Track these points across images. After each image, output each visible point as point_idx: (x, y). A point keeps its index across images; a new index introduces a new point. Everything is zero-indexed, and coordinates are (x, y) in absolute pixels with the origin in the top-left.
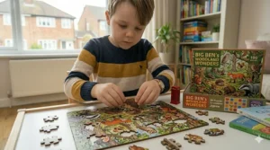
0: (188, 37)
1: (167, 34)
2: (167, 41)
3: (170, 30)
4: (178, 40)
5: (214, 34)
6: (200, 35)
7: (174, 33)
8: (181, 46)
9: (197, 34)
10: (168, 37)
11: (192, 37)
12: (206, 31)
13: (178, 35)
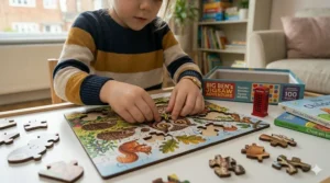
0: (209, 15)
1: (182, 11)
2: (182, 20)
3: (187, 6)
4: (196, 19)
5: (242, 11)
6: (224, 12)
7: (191, 10)
8: (200, 27)
9: (220, 11)
10: (184, 15)
11: (215, 15)
12: (231, 6)
13: (196, 12)
